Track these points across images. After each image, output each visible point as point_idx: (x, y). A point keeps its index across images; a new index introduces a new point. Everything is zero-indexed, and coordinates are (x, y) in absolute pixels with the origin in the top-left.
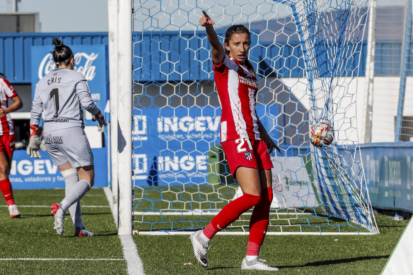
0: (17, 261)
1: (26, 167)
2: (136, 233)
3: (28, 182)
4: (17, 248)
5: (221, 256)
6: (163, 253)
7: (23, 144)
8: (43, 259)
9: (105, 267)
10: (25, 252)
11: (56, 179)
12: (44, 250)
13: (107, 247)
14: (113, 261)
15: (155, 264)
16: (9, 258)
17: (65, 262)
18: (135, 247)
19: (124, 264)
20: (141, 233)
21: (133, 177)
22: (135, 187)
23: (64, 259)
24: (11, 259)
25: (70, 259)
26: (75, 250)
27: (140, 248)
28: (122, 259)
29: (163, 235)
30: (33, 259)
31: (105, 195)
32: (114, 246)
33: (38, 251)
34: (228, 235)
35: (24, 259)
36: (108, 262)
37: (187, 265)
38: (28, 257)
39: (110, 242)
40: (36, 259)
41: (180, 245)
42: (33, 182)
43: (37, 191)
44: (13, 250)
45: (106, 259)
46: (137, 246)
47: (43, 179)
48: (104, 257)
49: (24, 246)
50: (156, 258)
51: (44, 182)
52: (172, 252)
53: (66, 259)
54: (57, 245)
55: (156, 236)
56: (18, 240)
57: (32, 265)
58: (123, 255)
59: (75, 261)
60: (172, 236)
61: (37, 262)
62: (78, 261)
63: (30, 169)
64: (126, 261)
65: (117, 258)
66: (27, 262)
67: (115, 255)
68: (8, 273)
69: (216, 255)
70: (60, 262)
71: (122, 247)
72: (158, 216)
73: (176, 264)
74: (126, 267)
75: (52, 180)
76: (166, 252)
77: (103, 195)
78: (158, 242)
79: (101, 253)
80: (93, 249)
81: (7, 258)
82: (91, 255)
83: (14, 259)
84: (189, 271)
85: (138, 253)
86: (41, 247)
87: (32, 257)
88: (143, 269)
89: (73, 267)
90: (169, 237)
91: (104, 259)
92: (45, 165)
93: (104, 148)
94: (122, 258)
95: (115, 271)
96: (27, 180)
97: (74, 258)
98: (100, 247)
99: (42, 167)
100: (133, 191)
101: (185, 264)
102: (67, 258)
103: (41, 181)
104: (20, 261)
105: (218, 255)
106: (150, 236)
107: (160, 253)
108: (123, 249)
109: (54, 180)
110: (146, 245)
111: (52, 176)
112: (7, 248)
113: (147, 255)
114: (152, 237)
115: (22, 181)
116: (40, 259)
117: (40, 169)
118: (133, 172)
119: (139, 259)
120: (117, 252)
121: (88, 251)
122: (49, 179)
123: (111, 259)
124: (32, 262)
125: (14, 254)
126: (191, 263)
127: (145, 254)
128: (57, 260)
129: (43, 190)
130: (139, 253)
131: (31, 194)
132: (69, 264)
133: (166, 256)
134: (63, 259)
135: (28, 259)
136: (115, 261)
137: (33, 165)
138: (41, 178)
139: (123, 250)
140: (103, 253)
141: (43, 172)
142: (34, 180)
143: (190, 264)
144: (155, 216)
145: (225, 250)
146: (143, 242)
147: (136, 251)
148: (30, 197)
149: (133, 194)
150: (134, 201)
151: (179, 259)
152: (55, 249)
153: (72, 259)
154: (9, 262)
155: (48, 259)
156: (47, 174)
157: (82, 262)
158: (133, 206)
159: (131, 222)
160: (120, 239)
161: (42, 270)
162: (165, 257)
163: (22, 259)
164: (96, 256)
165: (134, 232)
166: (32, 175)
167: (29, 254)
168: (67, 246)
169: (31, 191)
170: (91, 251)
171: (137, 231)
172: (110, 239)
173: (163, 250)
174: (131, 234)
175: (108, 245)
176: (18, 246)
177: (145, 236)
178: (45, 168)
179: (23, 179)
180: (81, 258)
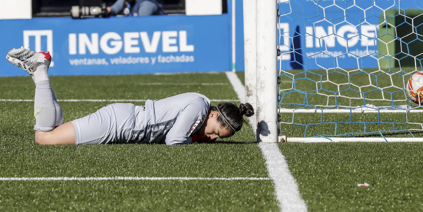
0: (116, 181)
1: (113, 43)
2: (283, 139)
3: (114, 64)
4: (112, 162)
5: (410, 174)
6: (326, 169)
7: (102, 10)
8: (152, 179)
9: (243, 190)
10: (125, 167)
11: (157, 60)
12: (152, 166)
13: (242, 160)
14: (255, 181)
15: (315, 186)
16: (103, 177)
17: (184, 182)
18: (284, 161)
19: (270, 185)
20: (291, 140)
21: (278, 57)
22: (282, 73)
23: (183, 178)
24: (105, 178)
25: (192, 178)
26: (196, 165)
27: (290, 161)
28: (266, 179)
29: (322, 143)
30: (137, 178)
31: (230, 84)
32: (252, 159)
33: (144, 167)
34: (418, 142)
35: (126, 178)
36: (247, 183)
37: (362, 186)
38: (130, 175)
39: (247, 153)
40: (143, 178)
41: (349, 157)
42: (122, 64)
43: (129, 77)
44: (107, 165)
45: (243, 178)
46: (287, 159)
47: (136, 61)
48: (239, 176)
49: (123, 160)
50: (315, 176)
51: (139, 64)
52: (338, 168)
53: (186, 178)
54: (170, 158)
55: (313, 144)
56: (113, 150)
57: (137, 187)
58: (267, 173)
59: (199, 181)
60: (337, 144)
61: (144, 183)
62: (203, 181)
63: (118, 46)
64: (272, 180)
65: (259, 177)
66: (130, 183)
67: (255, 173)
68: (104, 198)
69: (402, 172)
70: (177, 182)
71: (265, 161)
72: (312, 114)
73: (346, 185)
74: (273, 190)
75: (150, 61)
76: (330, 168)
77: (227, 84)
78: (317, 152)
79: (235, 169)
80: (223, 164)
81: (100, 176)
82: (221, 172)
83: (110, 178)
84: (366, 195)
85: (289, 168)
86: (146, 160)
87: (136, 176)
88: (298, 192)
89: (197, 189)
90: (332, 145)
91: (240, 178)
92: (140, 39)
93: (225, 15)
94: (267, 176)
95: (258, 195)
96: (114, 61)
97: (197, 176)
98: (233, 160)
99: (136, 42)
100: (278, 78)
101: (359, 185)
102: (188, 176)
103: (134, 62)
104: (120, 181)
105: (406, 171)
106: (304, 143)
107: (321, 169)
108: (266, 162)
109: (154, 60)
110: (299, 157)
111: (150, 55)
112: (98, 162)
113: (302, 171)
114: (307, 145)
115: (107, 64)
116: (147, 178)
117: (133, 46)
118: (278, 50)
119: (291, 178)
120: (258, 168)
121: (217, 166)
122: (146, 60)
123: (252, 179)
124: (136, 183)
125: (109, 171)
126: (368, 183)
127: (300, 171)
128: (173, 181)
129: (138, 77)
130: (291, 169)
131: (121, 82)
132: (189, 185)
133: (331, 174)
134: (181, 179)
135: (130, 178)
136: (258, 181)
137: (123, 39)
138: (134, 59)
139: (266, 165)
140: (238, 169)
141: (137, 50)
142: (124, 61)
143: (366, 184)
144: (308, 114)
145: (416, 164)
146: (294, 153)
147: (286, 165)
148: (121, 86)
149: (278, 83)
150: (280, 93)
151: (350, 178)
152: (168, 163)
153: (195, 178)
154: (103, 182)
155: (159, 179)
156: (143, 53)
157: (210, 182)
158: (278, 101)
159: (277, 123)
160: (261, 149)
161: (153, 195)
162: (329, 176)
163: (122, 178)
164: (229, 174)
165: (280, 138)
166: (122, 53)
167: (131, 171)
168: (185, 158)
169: (121, 77)
170: (221, 166)
171: (284, 137)
172: (246, 149)
173: (325, 165)
174: (275, 141)
175: (245, 158)
176: (114, 159)
177: (296, 144)
178: (141, 45)
179: (108, 61)
180: (206, 176)
